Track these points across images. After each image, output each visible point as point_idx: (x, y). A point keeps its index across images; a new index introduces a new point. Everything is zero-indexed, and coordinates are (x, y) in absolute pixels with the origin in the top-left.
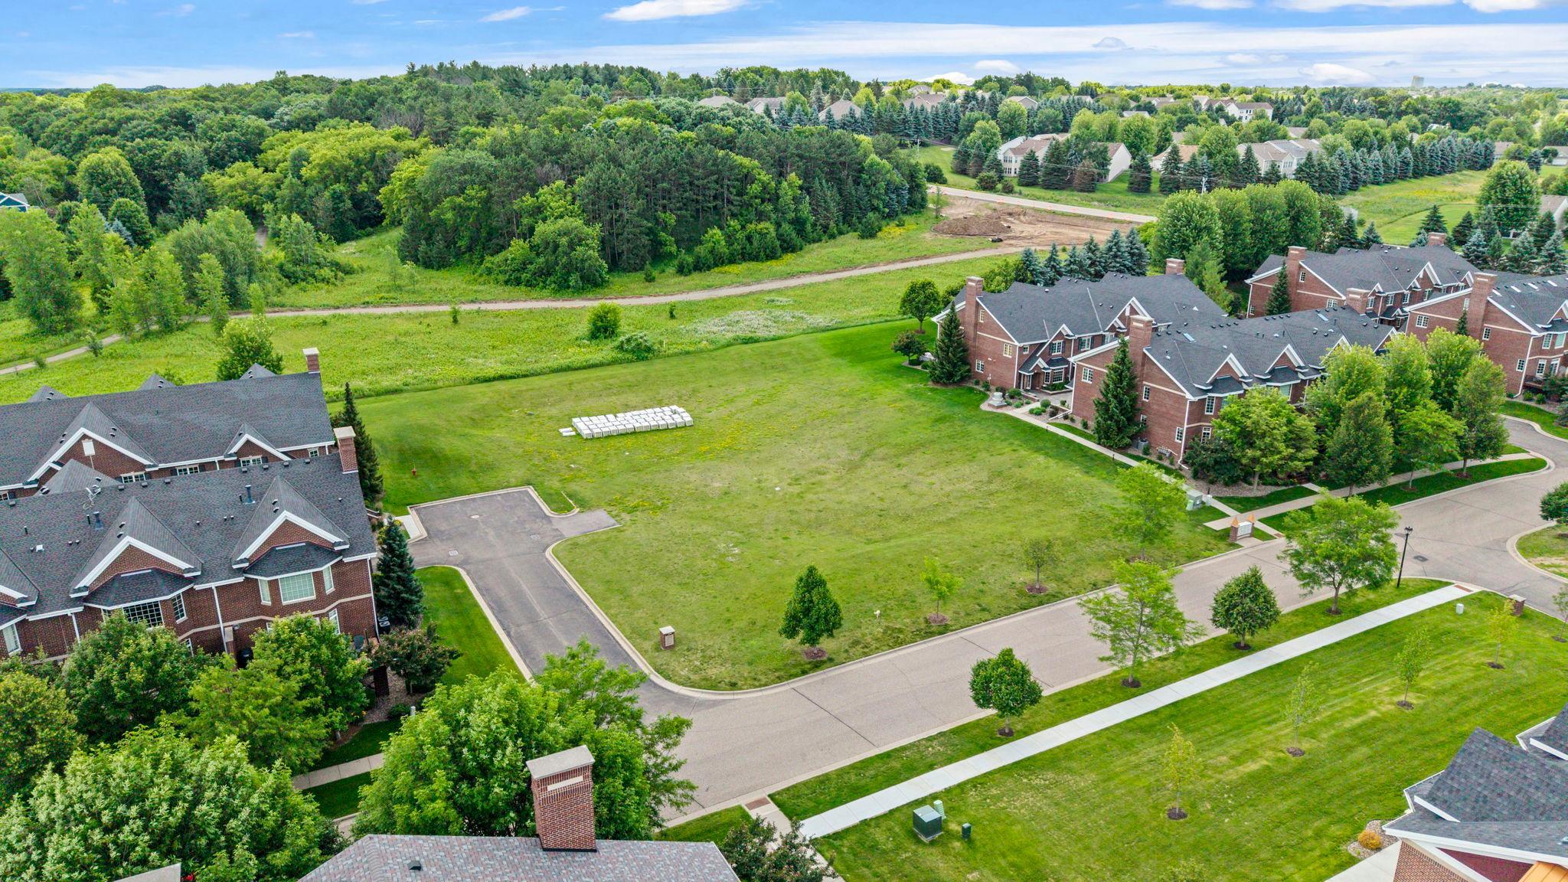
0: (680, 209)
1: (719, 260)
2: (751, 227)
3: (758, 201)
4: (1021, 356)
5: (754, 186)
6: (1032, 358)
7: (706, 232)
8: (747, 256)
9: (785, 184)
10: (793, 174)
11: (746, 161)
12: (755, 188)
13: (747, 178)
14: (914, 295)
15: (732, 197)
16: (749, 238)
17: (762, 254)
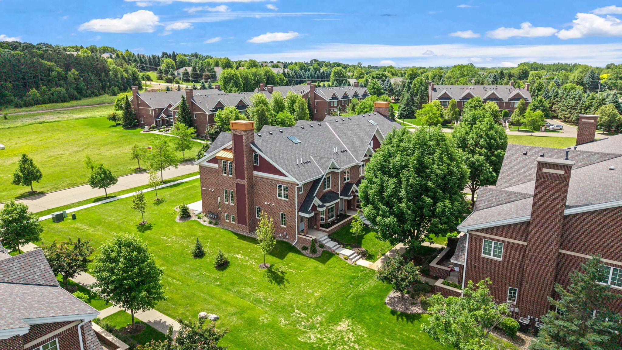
0: (15, 81)
1: (37, 102)
2: (53, 90)
3: (57, 79)
4: (155, 113)
5: (53, 73)
6: (160, 114)
7: (30, 91)
8: (51, 101)
9: (70, 73)
10: (74, 70)
11: (49, 63)
12: (54, 74)
13: (50, 70)
14: (119, 102)
15: (43, 77)
16: (52, 94)
17: (59, 99)
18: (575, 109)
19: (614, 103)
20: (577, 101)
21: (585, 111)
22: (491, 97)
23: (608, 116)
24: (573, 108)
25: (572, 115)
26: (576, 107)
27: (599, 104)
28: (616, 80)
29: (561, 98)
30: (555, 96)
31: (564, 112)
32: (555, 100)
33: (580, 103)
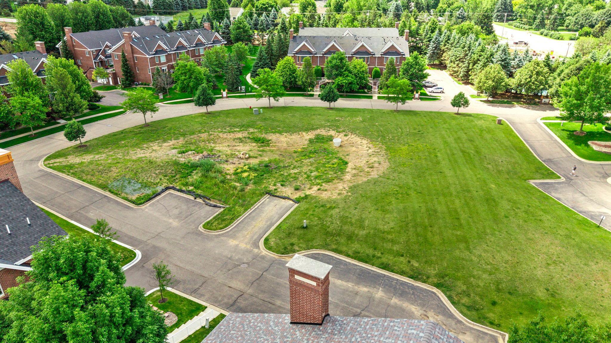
18: (463, 62)
19: (502, 61)
20: (466, 51)
21: (473, 66)
22: (360, 50)
23: (493, 81)
24: (461, 60)
25: (460, 69)
26: (464, 60)
27: (486, 61)
28: (526, 8)
29: (452, 44)
30: (446, 41)
31: (452, 64)
32: (446, 47)
33: (469, 55)
